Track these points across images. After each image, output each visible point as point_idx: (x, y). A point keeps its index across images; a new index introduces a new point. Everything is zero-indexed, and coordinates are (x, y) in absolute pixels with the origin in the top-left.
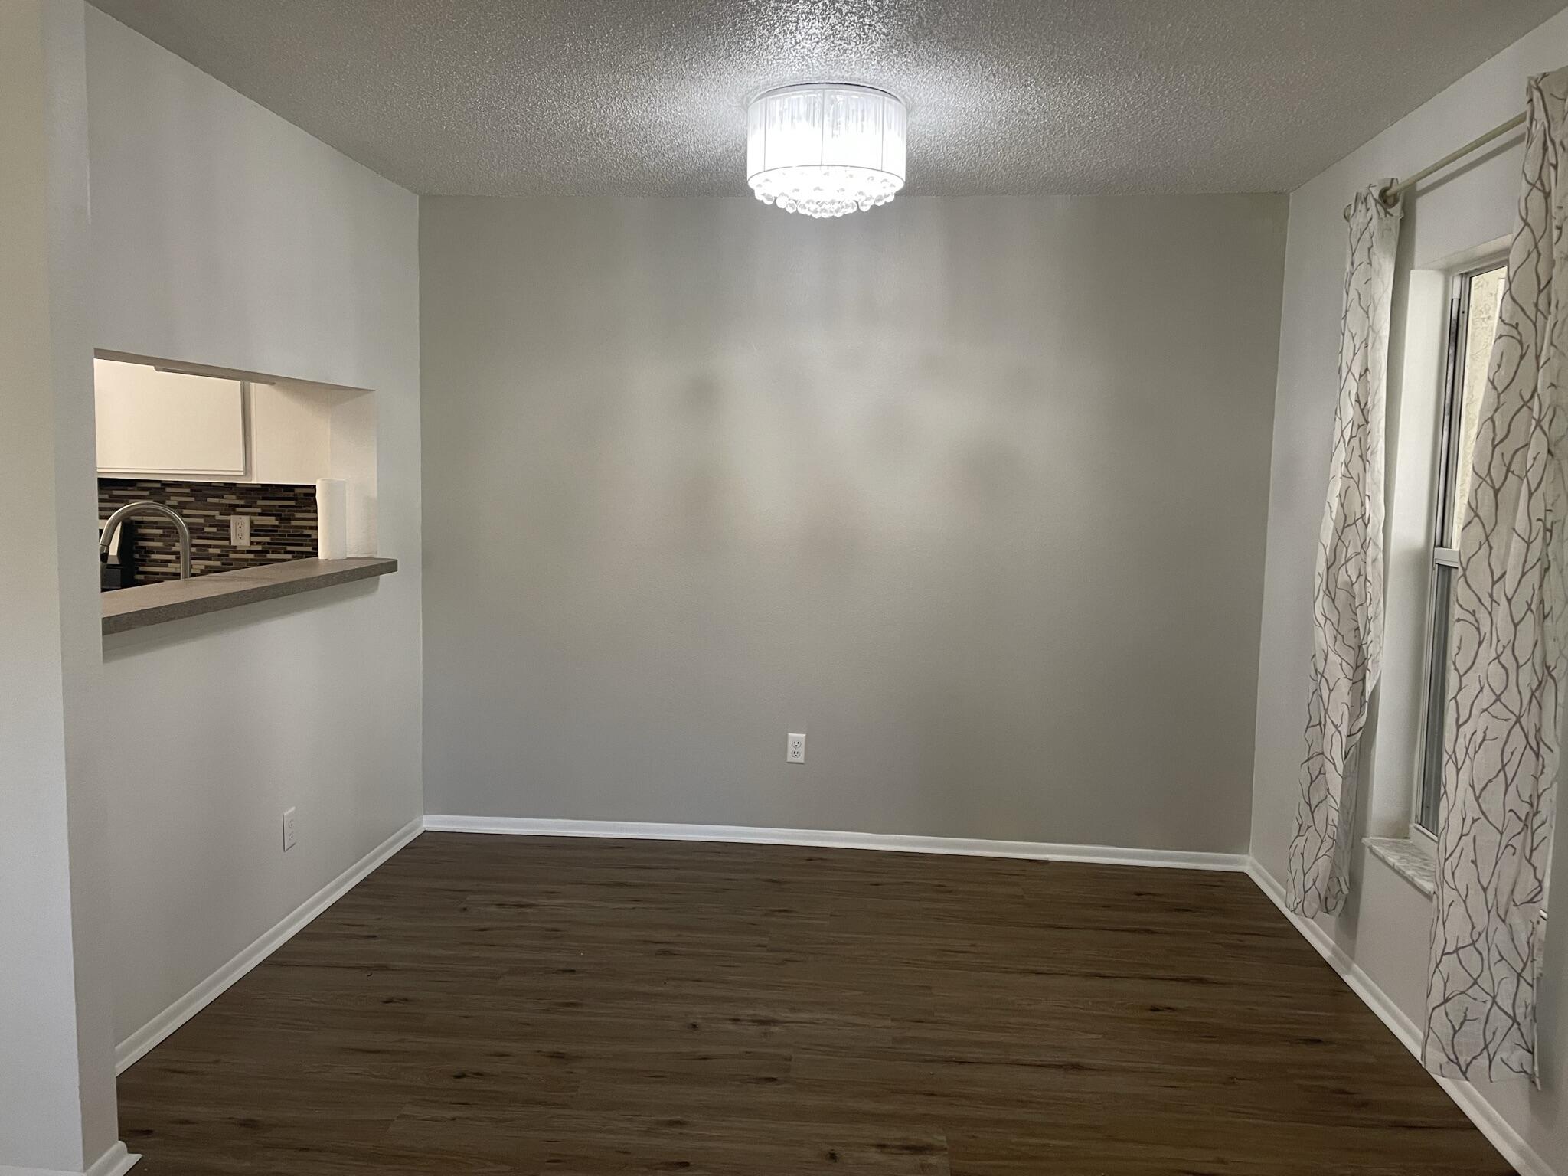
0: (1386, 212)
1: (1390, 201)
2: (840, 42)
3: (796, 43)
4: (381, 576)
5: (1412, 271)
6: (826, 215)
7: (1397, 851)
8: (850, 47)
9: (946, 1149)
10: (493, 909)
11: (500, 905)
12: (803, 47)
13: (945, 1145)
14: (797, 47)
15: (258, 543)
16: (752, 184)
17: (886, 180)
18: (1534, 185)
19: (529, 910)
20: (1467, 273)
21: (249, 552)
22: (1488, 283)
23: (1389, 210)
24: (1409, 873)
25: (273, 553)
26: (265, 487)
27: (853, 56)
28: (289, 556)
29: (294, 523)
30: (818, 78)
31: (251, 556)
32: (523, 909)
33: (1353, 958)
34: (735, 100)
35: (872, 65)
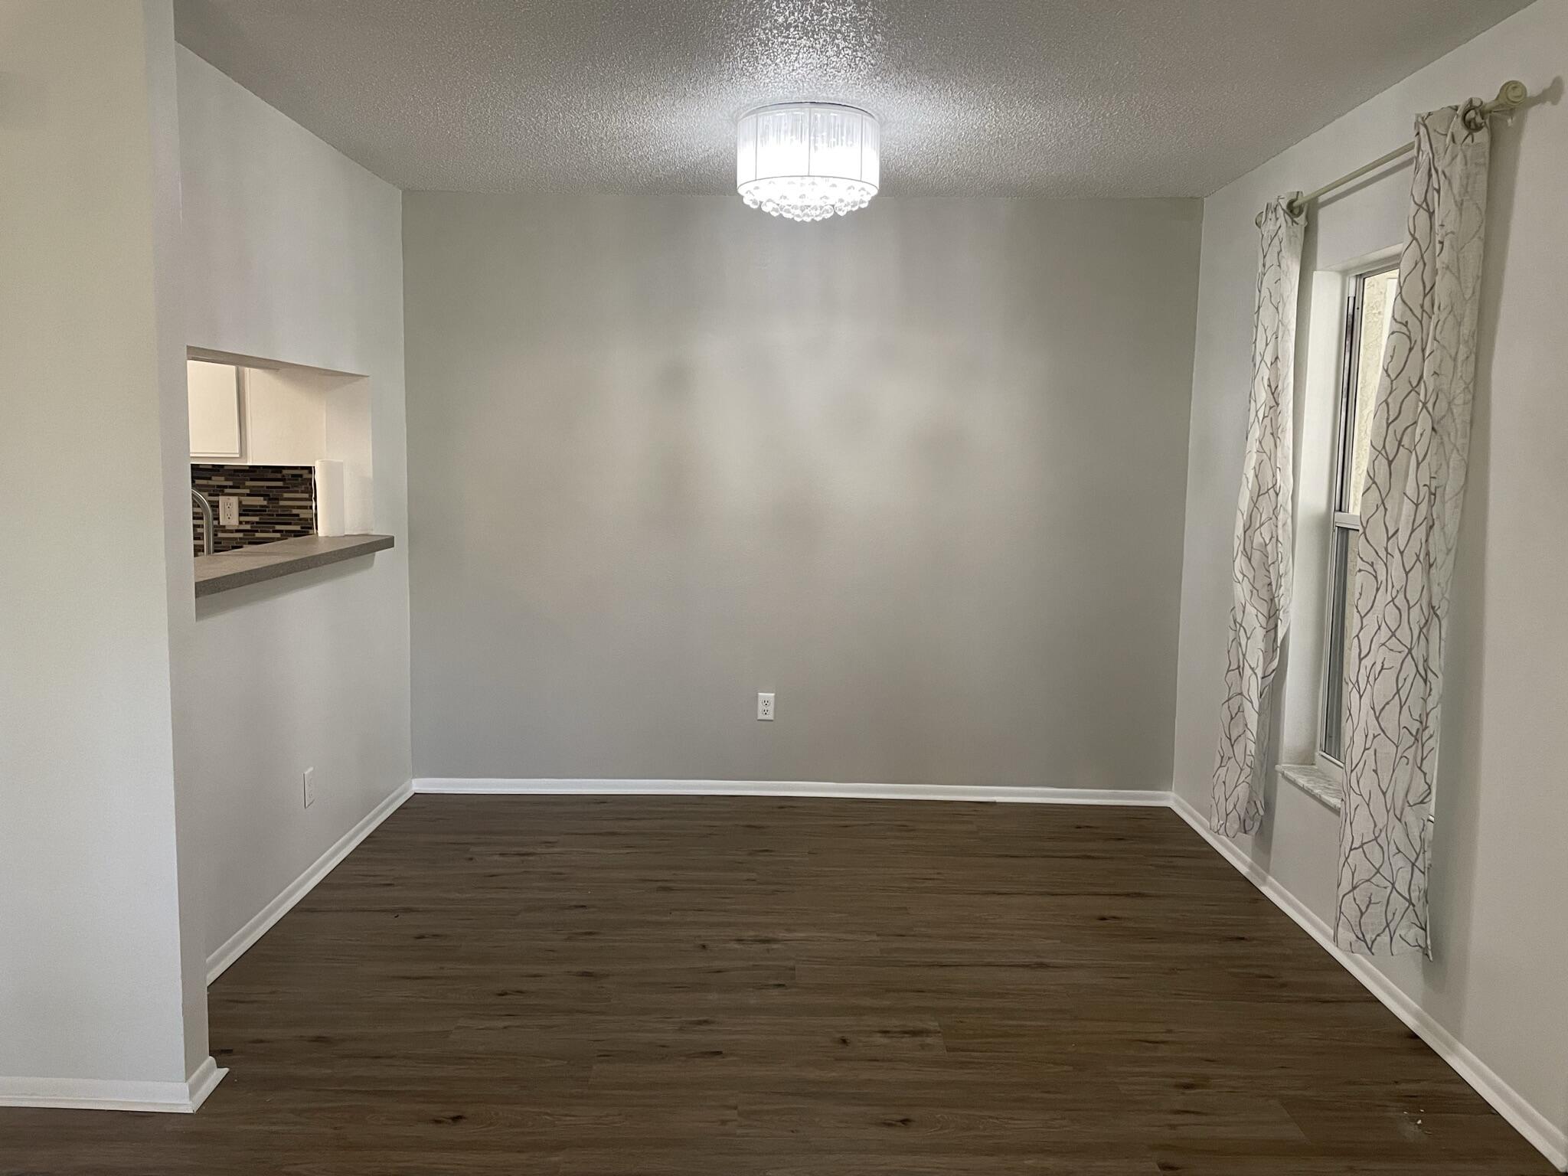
0: (1293, 221)
1: (1296, 211)
2: (832, 70)
3: (793, 70)
4: (377, 553)
5: (1315, 272)
6: (808, 219)
7: (1305, 775)
8: (840, 74)
9: (939, 1032)
10: (496, 858)
11: (502, 855)
12: (798, 74)
13: (939, 1029)
14: (794, 73)
15: (247, 523)
16: (741, 191)
17: (863, 189)
18: (1420, 206)
19: (531, 858)
20: (1361, 275)
21: (238, 531)
22: (1378, 283)
23: (1296, 219)
24: (1317, 791)
25: (262, 532)
26: (254, 469)
27: (840, 81)
28: (278, 535)
29: (282, 503)
30: (805, 98)
31: (241, 535)
32: (526, 857)
33: (1267, 870)
34: (727, 114)
35: (856, 89)
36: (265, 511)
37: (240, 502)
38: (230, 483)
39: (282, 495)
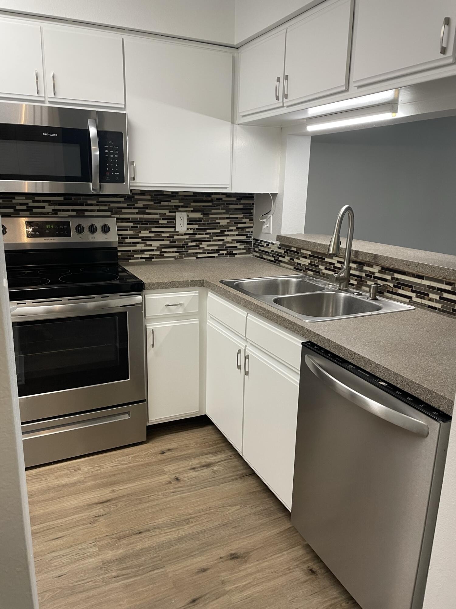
15: (191, 229)
21: (186, 234)
25: (199, 234)
28: (208, 236)
31: (187, 237)
36: (201, 221)
37: (188, 216)
38: (182, 204)
39: (211, 211)
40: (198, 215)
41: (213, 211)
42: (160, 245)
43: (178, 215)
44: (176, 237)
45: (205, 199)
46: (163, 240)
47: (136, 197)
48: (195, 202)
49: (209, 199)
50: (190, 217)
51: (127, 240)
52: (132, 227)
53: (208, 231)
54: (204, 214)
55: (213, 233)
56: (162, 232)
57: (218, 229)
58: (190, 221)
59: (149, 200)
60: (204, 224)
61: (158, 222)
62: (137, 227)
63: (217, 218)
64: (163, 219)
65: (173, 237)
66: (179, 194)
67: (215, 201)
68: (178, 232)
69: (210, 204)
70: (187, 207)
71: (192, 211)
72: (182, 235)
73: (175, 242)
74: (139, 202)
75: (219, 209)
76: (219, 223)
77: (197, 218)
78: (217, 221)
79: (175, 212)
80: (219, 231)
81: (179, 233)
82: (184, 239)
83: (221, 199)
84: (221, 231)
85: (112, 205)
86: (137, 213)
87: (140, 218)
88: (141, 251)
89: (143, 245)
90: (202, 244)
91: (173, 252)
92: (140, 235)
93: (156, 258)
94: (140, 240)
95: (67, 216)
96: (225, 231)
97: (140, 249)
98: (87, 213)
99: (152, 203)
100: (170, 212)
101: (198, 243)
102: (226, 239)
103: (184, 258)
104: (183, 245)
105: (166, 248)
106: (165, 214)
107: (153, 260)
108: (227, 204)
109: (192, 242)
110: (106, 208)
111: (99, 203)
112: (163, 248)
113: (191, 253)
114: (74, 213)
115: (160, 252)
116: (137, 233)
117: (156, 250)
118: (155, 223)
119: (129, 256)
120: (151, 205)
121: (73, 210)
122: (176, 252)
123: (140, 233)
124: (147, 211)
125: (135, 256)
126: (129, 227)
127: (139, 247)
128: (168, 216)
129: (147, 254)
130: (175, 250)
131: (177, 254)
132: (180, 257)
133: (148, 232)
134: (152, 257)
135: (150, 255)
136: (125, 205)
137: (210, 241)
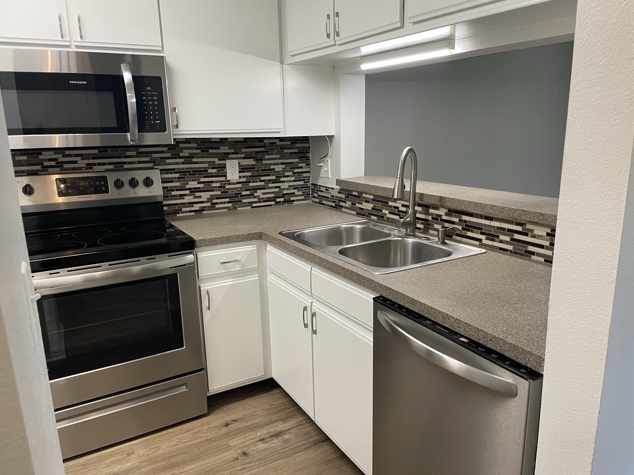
15: (244, 177)
21: (238, 183)
25: (253, 182)
28: (263, 183)
31: (240, 185)
36: (255, 168)
37: (239, 163)
38: (232, 151)
39: (264, 157)
40: (251, 162)
41: (266, 157)
42: (211, 196)
43: (228, 163)
44: (227, 187)
45: (257, 144)
46: (213, 191)
47: (181, 145)
48: (246, 148)
49: (262, 144)
50: (241, 164)
51: (174, 193)
52: (178, 178)
53: (262, 178)
54: (257, 160)
55: (267, 180)
56: (212, 182)
57: (273, 175)
58: (242, 169)
59: (196, 148)
60: (257, 171)
61: (207, 171)
62: (184, 178)
63: (271, 164)
64: (212, 168)
65: (225, 187)
66: (229, 140)
67: (268, 146)
68: (229, 181)
69: (263, 149)
70: (238, 153)
71: (244, 158)
72: (234, 184)
73: (227, 192)
74: (184, 151)
75: (273, 154)
76: (274, 169)
77: (249, 165)
78: (272, 167)
79: (225, 160)
80: (274, 178)
81: (231, 182)
82: (237, 188)
83: (274, 143)
84: (276, 177)
85: (154, 155)
86: (183, 163)
87: (186, 168)
88: (189, 203)
89: (192, 197)
90: (256, 192)
91: (225, 203)
92: (188, 186)
93: (207, 210)
94: (187, 192)
95: (103, 170)
96: (281, 177)
97: (189, 201)
98: (126, 166)
99: (199, 151)
100: (219, 160)
101: (252, 191)
102: (283, 185)
103: (238, 209)
104: (235, 194)
105: (217, 199)
106: (214, 162)
107: (204, 212)
108: (280, 149)
109: (246, 190)
110: (148, 159)
111: (139, 154)
112: (214, 199)
113: (246, 203)
114: (112, 167)
115: (211, 204)
116: (184, 184)
117: (206, 202)
118: (203, 172)
119: (176, 210)
120: (198, 153)
121: (109, 164)
122: (228, 202)
123: (188, 184)
124: (194, 160)
125: (184, 210)
126: (175, 178)
127: (187, 199)
128: (218, 164)
129: (196, 207)
130: (228, 200)
131: (230, 205)
132: (233, 207)
133: (196, 182)
134: (202, 210)
135: (200, 207)
136: (169, 155)
137: (265, 189)
